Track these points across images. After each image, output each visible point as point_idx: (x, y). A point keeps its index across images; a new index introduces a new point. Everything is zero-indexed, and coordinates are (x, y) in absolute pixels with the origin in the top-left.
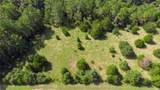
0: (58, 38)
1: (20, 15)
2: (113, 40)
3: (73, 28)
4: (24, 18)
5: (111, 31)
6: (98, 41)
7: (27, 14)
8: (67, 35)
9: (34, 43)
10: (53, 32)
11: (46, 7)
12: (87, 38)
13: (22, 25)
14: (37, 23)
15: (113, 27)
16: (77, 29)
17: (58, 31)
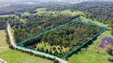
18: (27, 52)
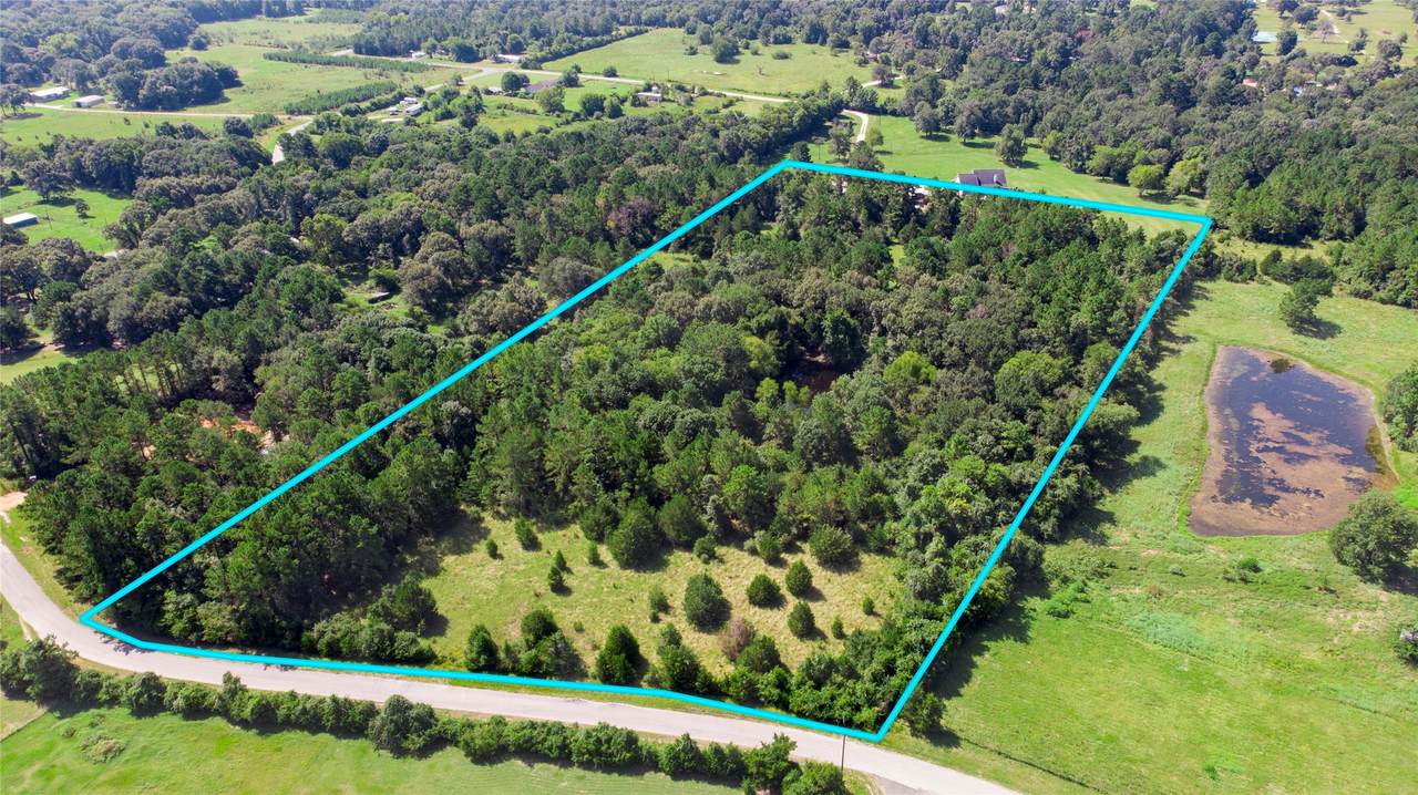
0: (494, 553)
1: (384, 463)
2: (683, 568)
3: (561, 523)
4: (397, 472)
5: (688, 547)
6: (630, 573)
7: (409, 461)
8: (531, 544)
9: (409, 560)
10: (484, 533)
11: (482, 444)
12: (596, 561)
13: (387, 494)
14: (433, 495)
15: (702, 531)
16: (576, 528)
17: (503, 532)
18: (346, 721)
